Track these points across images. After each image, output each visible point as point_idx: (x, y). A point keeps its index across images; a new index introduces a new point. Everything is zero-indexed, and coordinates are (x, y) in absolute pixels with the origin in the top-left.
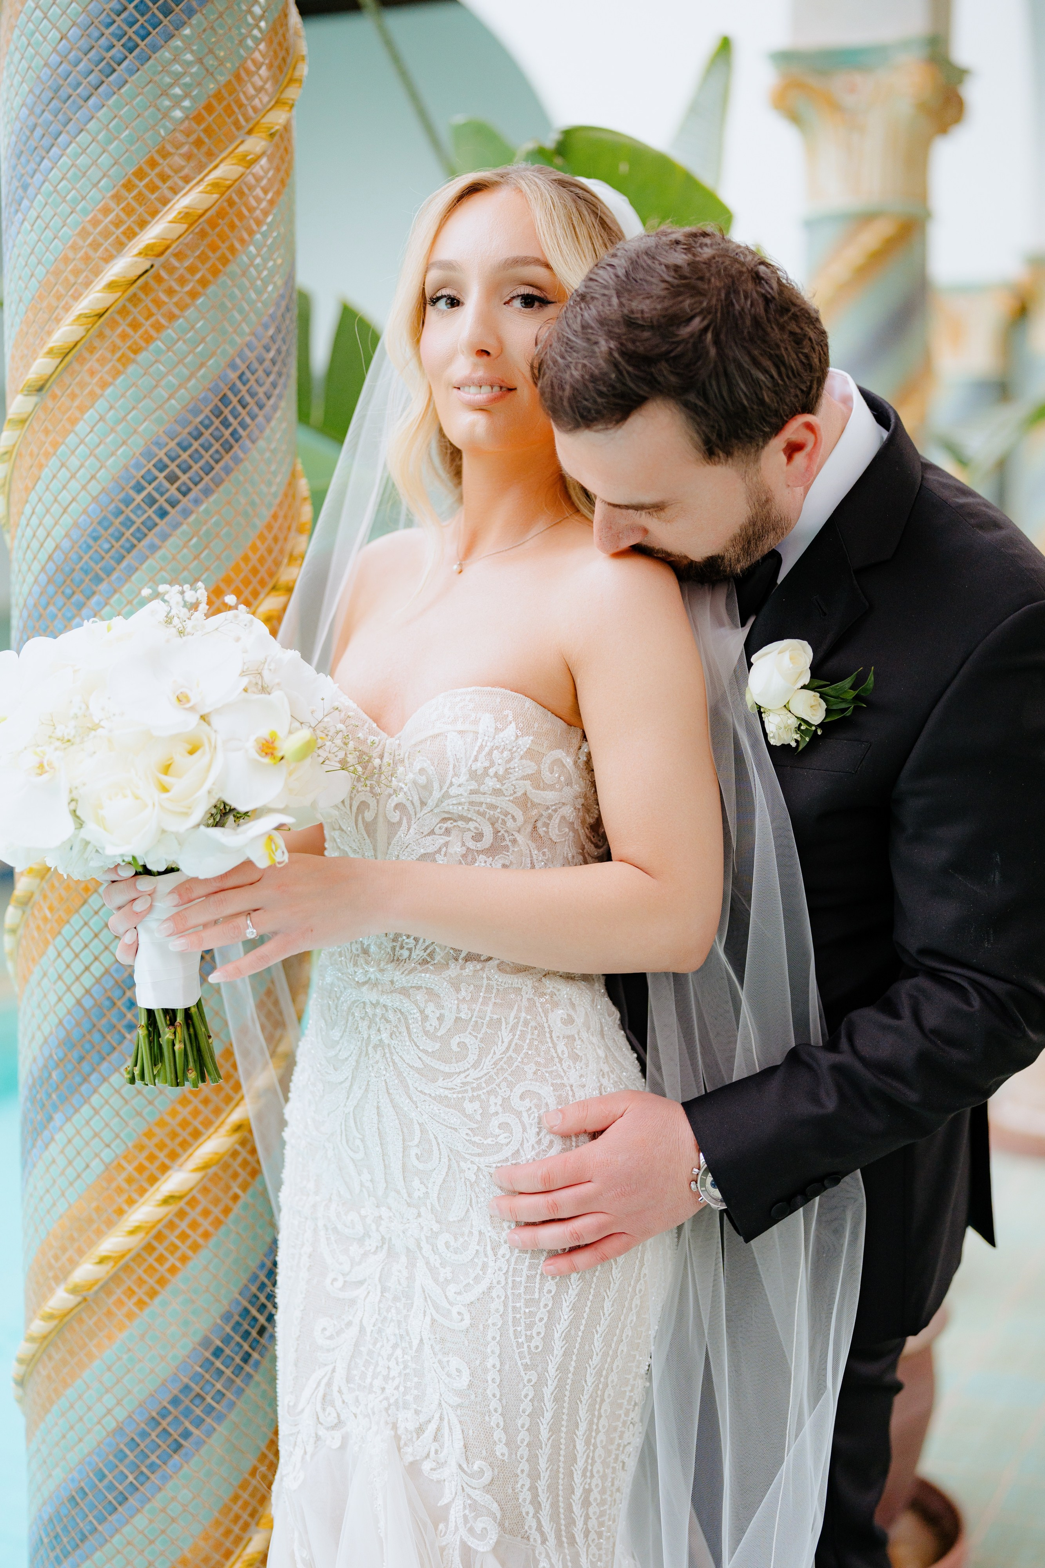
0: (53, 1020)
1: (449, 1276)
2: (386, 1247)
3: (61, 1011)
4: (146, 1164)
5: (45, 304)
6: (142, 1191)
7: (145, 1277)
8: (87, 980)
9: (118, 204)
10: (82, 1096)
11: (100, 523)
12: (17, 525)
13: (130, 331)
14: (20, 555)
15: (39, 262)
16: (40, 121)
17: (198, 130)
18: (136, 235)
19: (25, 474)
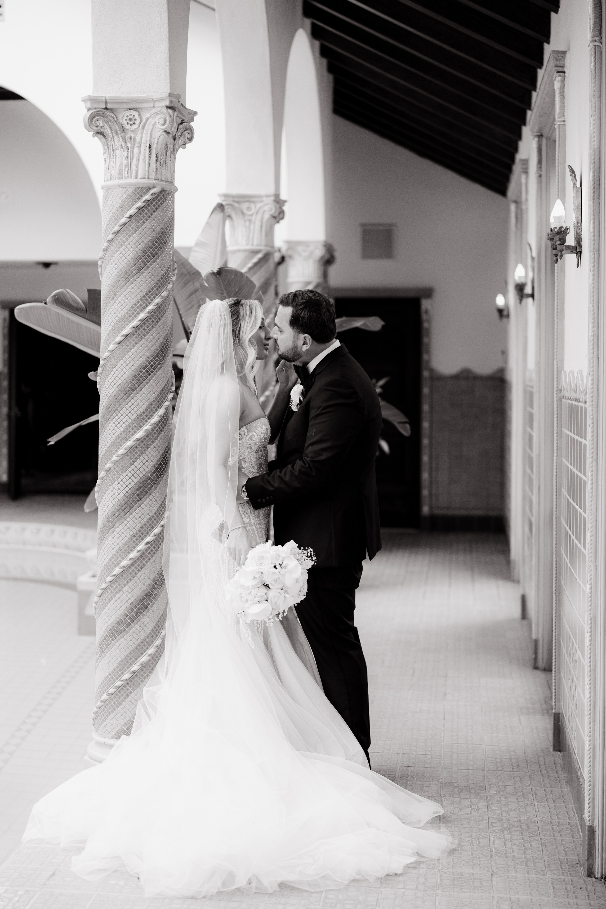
0: (116, 500)
3: (119, 497)
4: (141, 535)
5: (120, 323)
6: (140, 542)
7: (140, 564)
8: (127, 489)
9: (141, 301)
10: (125, 519)
11: (134, 376)
12: (108, 376)
13: (143, 331)
14: (109, 384)
15: (119, 313)
16: (121, 280)
17: (159, 283)
18: (145, 308)
19: (112, 364)
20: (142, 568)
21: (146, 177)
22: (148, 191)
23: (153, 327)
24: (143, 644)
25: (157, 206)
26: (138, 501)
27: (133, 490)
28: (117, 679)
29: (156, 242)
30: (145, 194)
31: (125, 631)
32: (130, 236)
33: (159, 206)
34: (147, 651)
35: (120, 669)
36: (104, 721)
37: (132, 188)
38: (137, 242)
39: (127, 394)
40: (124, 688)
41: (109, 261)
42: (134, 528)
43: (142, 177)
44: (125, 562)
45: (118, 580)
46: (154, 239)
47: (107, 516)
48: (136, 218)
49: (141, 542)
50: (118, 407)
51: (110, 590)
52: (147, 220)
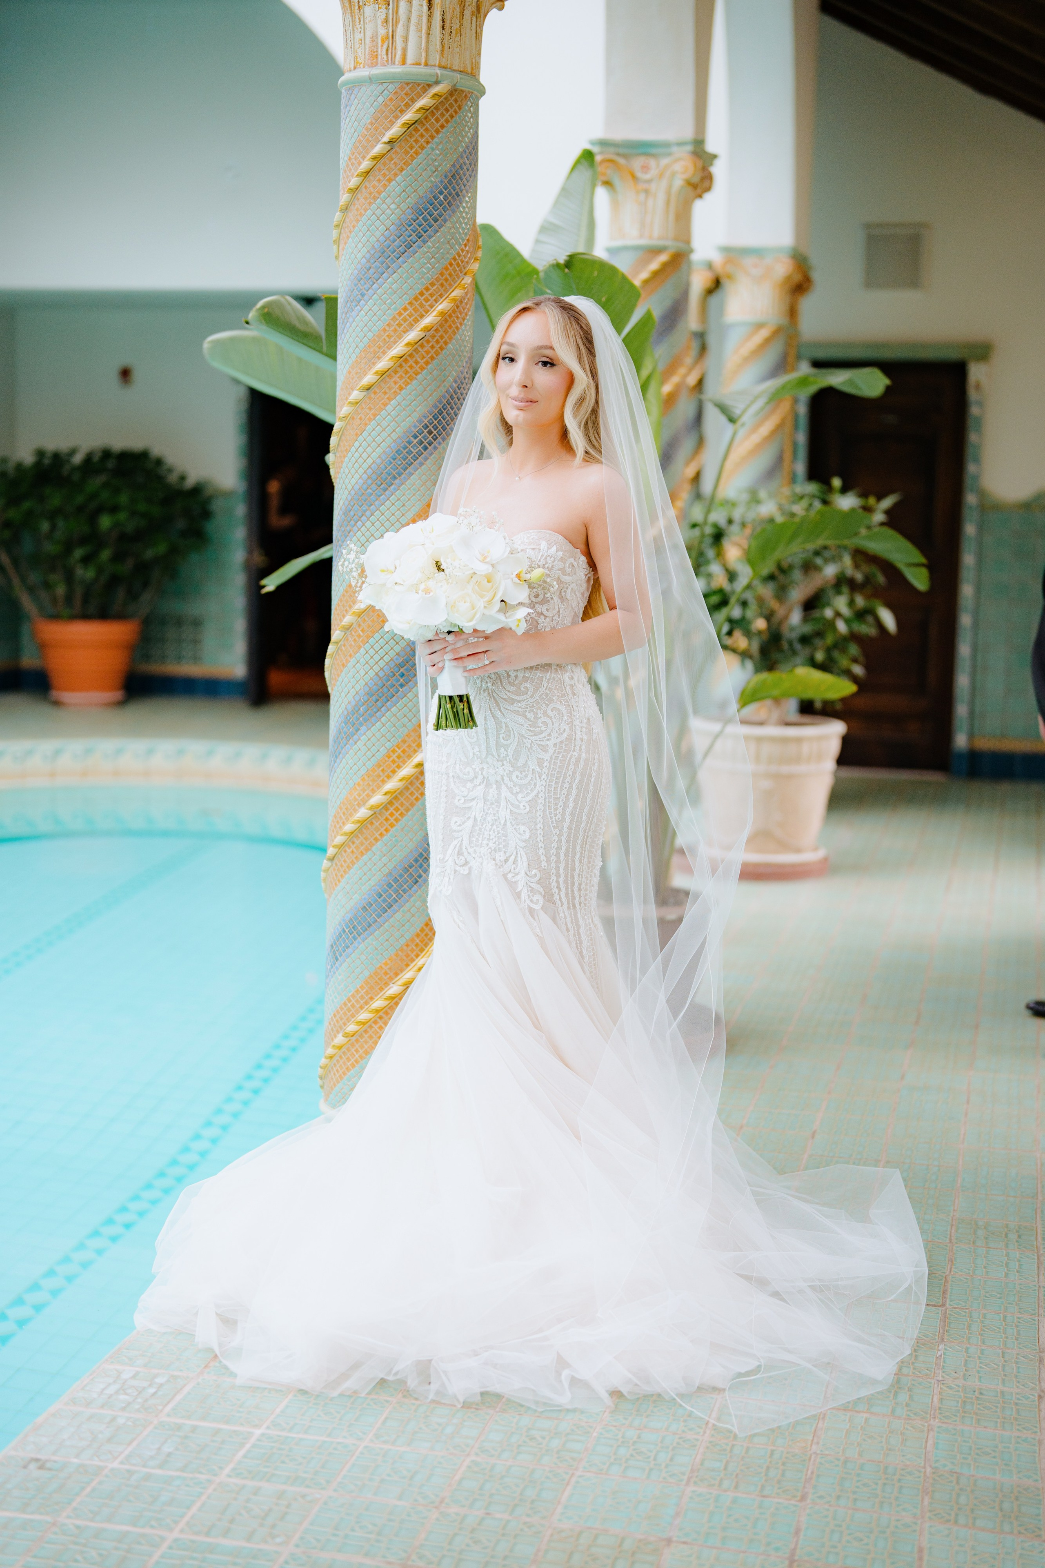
0: (362, 683)
1: (518, 790)
2: (485, 781)
4: (407, 749)
7: (404, 802)
8: (382, 664)
9: (411, 307)
10: (377, 718)
11: (396, 452)
12: (348, 451)
13: (414, 365)
14: (350, 465)
15: (370, 330)
16: (373, 266)
17: (446, 273)
18: (418, 321)
19: (355, 427)
20: (408, 810)
21: (423, 61)
22: (426, 90)
23: (432, 358)
24: (410, 948)
25: (442, 121)
26: (402, 686)
27: (392, 665)
28: (362, 1008)
29: (441, 193)
30: (419, 96)
31: (377, 924)
32: (390, 181)
33: (447, 121)
34: (417, 960)
35: (367, 991)
36: (338, 1082)
37: (396, 85)
38: (404, 191)
39: (383, 486)
40: (373, 1025)
41: (352, 229)
42: (394, 736)
43: (413, 62)
44: (378, 798)
45: (365, 831)
46: (436, 186)
47: (346, 713)
48: (403, 144)
49: (406, 762)
50: (367, 510)
51: (349, 849)
52: (422, 148)
